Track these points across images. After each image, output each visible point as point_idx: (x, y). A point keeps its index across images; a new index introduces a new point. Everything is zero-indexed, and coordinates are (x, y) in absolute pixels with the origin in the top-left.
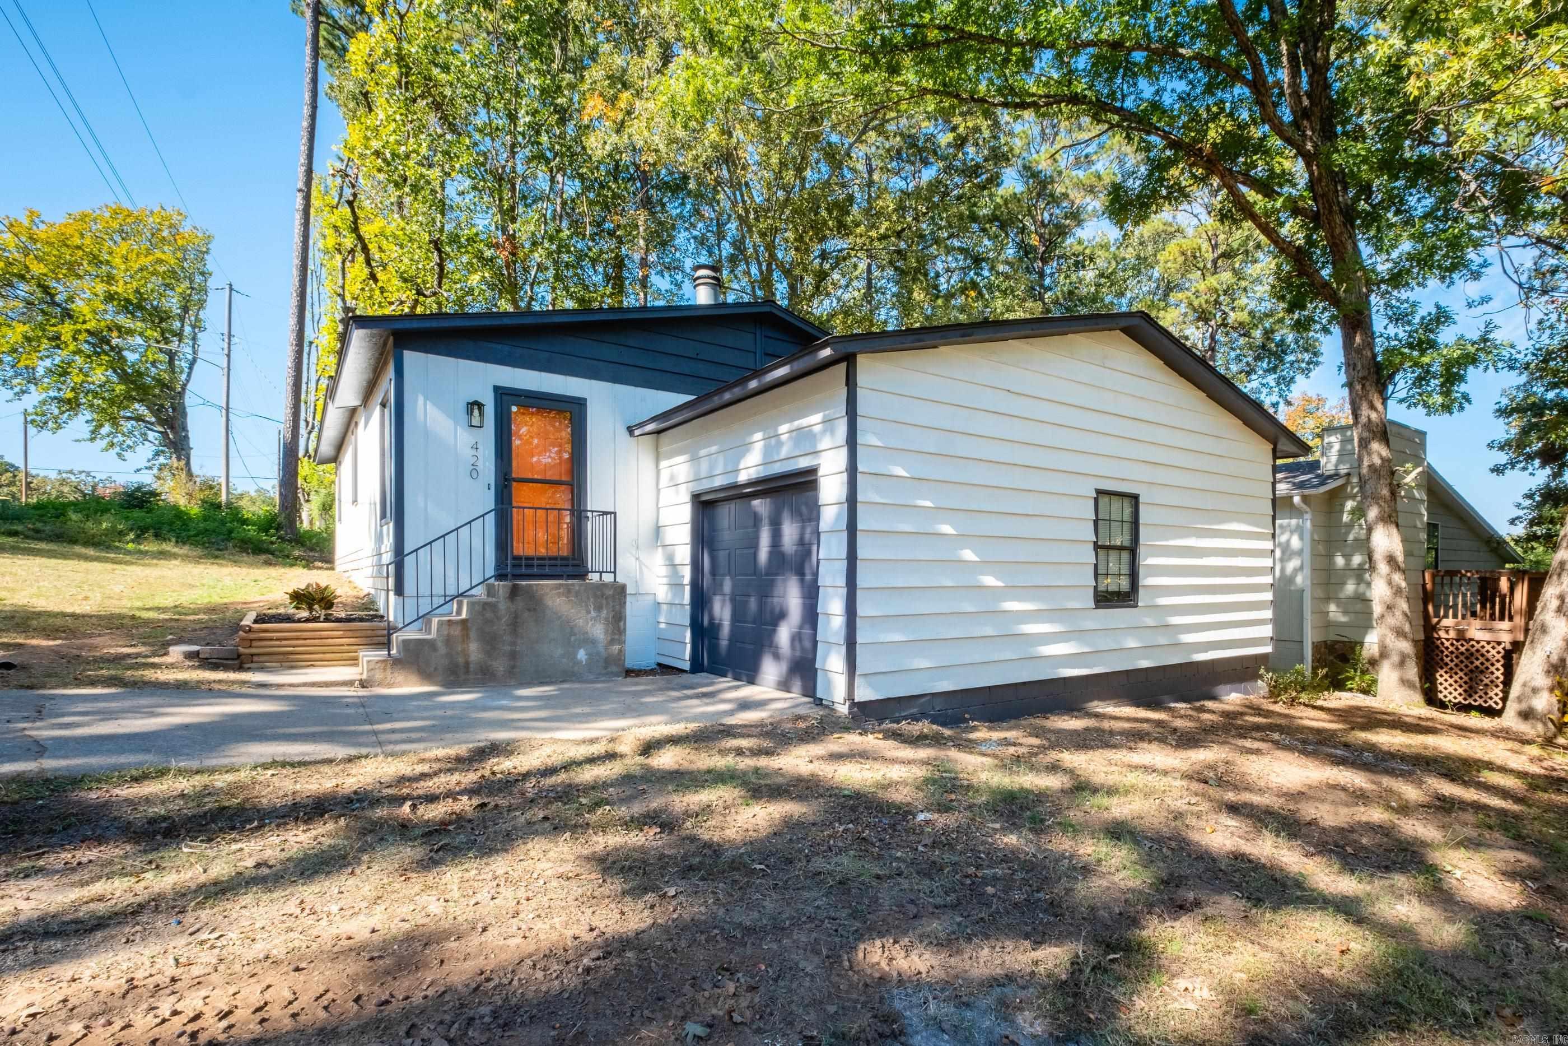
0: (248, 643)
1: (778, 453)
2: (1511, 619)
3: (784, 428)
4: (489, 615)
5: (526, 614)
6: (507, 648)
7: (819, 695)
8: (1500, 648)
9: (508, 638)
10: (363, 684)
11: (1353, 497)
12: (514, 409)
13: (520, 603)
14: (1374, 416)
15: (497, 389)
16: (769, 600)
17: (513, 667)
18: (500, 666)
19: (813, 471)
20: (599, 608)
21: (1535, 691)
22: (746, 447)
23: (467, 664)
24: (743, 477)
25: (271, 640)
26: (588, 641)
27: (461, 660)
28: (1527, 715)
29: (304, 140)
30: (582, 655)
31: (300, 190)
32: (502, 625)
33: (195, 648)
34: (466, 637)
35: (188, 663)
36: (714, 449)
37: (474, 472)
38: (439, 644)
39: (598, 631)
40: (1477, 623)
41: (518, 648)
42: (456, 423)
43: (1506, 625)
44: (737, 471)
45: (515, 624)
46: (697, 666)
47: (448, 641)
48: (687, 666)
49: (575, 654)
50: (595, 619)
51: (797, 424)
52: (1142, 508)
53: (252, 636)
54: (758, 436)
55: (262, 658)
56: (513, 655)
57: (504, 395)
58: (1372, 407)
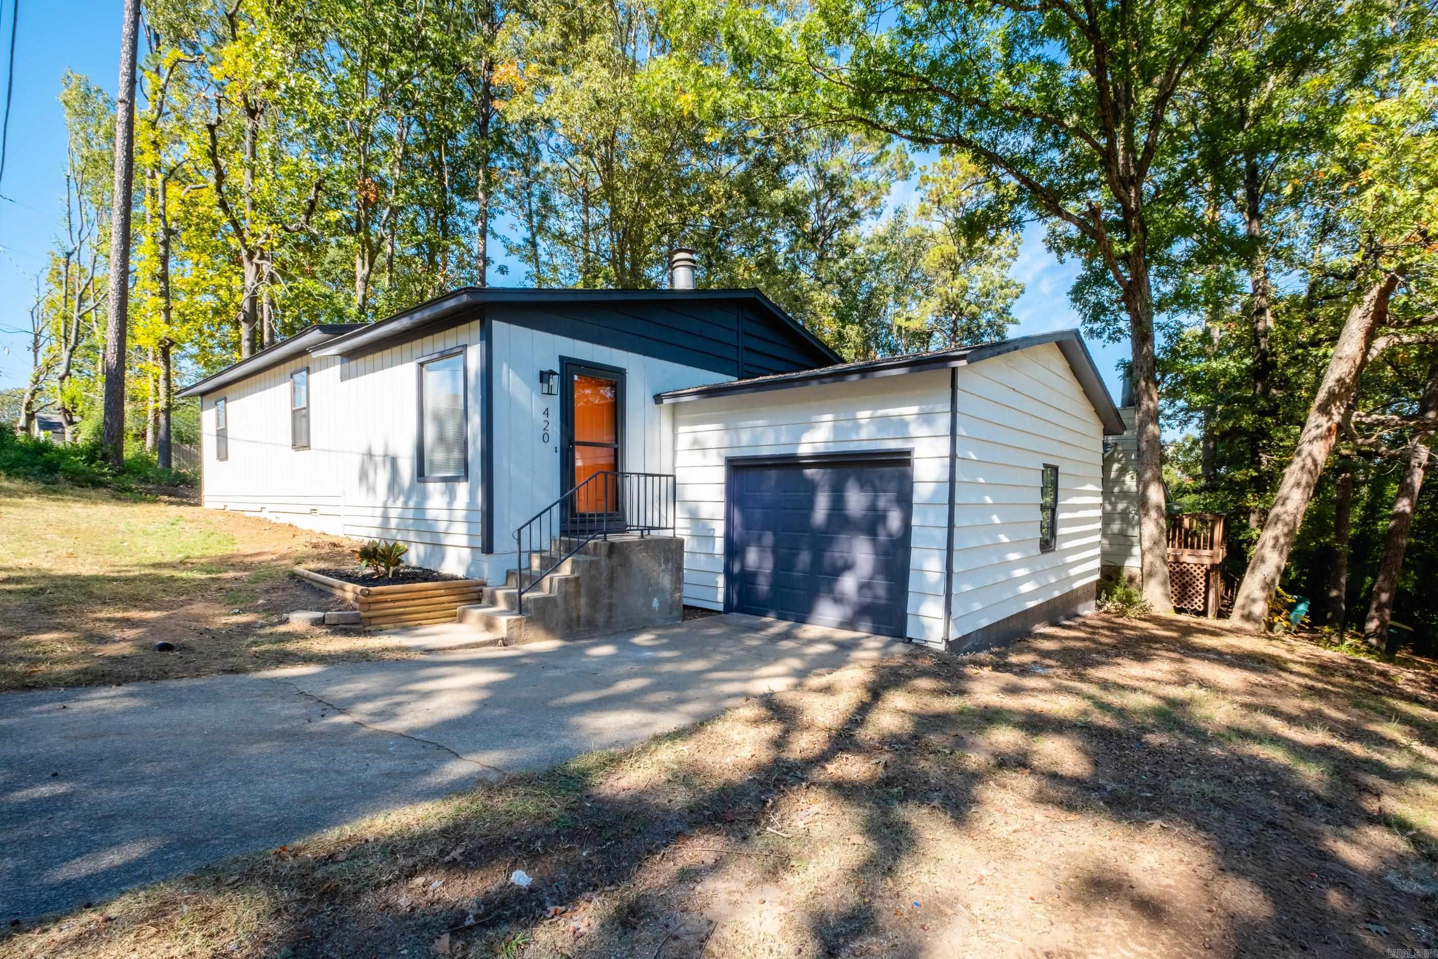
0: (366, 607)
1: (857, 433)
2: (1211, 548)
3: (864, 415)
4: (593, 572)
5: (619, 569)
6: (606, 601)
7: (909, 635)
8: (1203, 569)
9: (606, 592)
10: (505, 643)
11: (1119, 461)
12: (576, 377)
13: (615, 560)
14: (1151, 405)
15: (562, 359)
16: (827, 554)
17: (610, 617)
18: (601, 617)
19: (908, 453)
20: (667, 561)
21: (1254, 601)
22: (810, 426)
23: (579, 617)
24: (804, 450)
25: (386, 602)
26: (660, 591)
27: (574, 615)
28: (1248, 617)
29: (126, 48)
30: (655, 603)
31: (122, 101)
32: (602, 582)
33: (319, 614)
34: (578, 594)
35: (318, 630)
36: (760, 422)
37: (545, 437)
38: (560, 601)
39: (666, 581)
40: (1188, 551)
41: (614, 601)
42: (532, 390)
43: (1207, 552)
44: (798, 444)
45: (611, 579)
46: (729, 607)
47: (565, 596)
48: (721, 607)
49: (651, 603)
50: (663, 571)
51: (881, 412)
52: (1060, 476)
53: (371, 599)
54: (829, 417)
55: (378, 621)
56: (610, 607)
57: (568, 365)
58: (1151, 399)
